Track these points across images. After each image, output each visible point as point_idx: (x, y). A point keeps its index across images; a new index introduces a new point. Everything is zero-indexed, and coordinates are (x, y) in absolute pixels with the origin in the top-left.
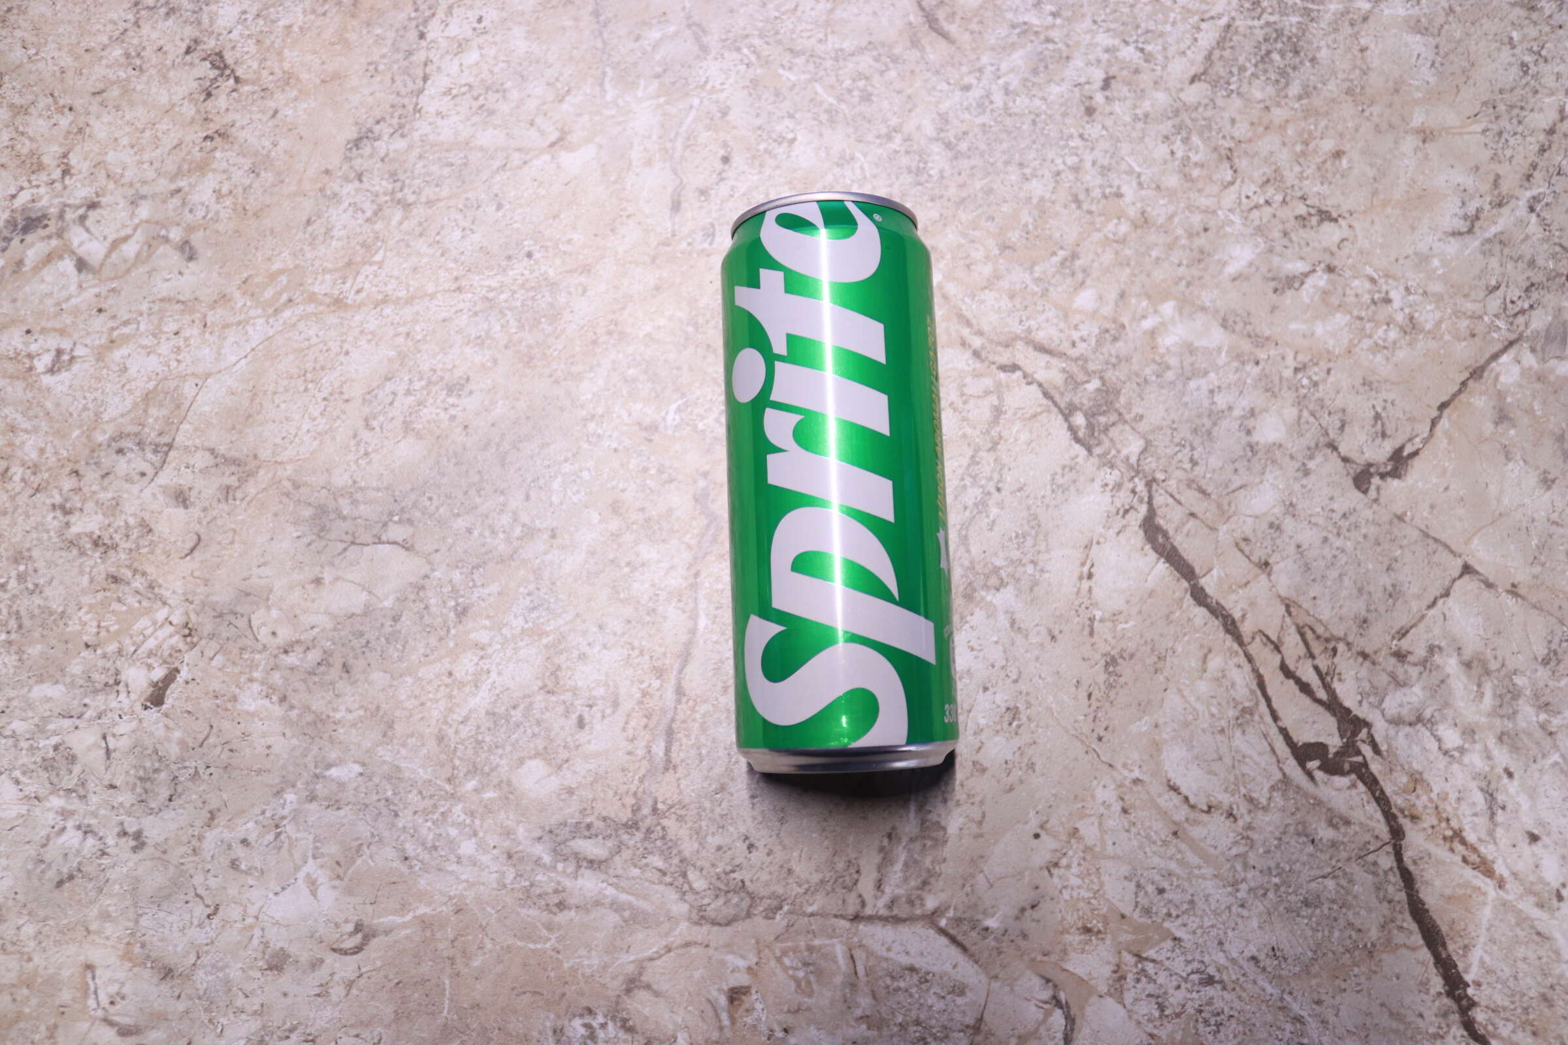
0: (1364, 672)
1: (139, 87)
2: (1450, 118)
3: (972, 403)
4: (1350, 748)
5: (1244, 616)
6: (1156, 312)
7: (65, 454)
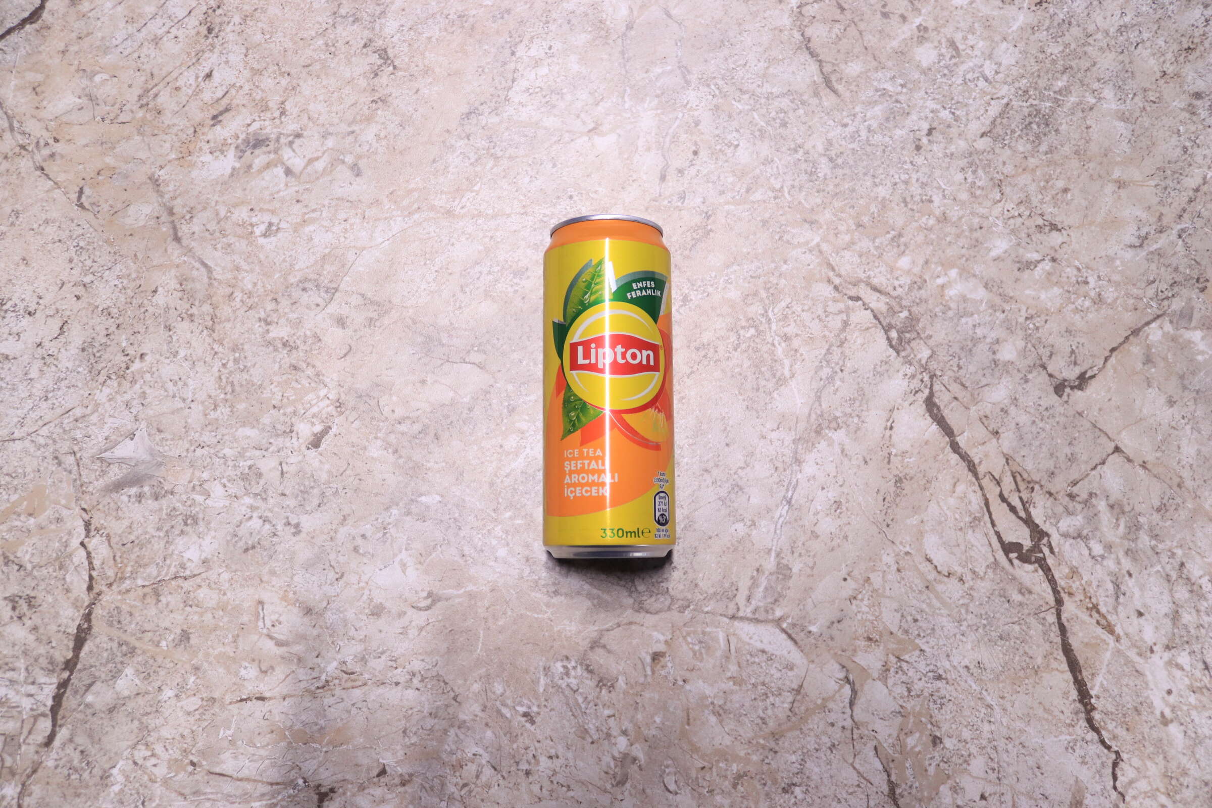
0: (1049, 504)
1: (332, 65)
2: (1135, 174)
3: (830, 318)
4: (1036, 548)
5: (980, 462)
6: (946, 274)
7: (269, 287)
